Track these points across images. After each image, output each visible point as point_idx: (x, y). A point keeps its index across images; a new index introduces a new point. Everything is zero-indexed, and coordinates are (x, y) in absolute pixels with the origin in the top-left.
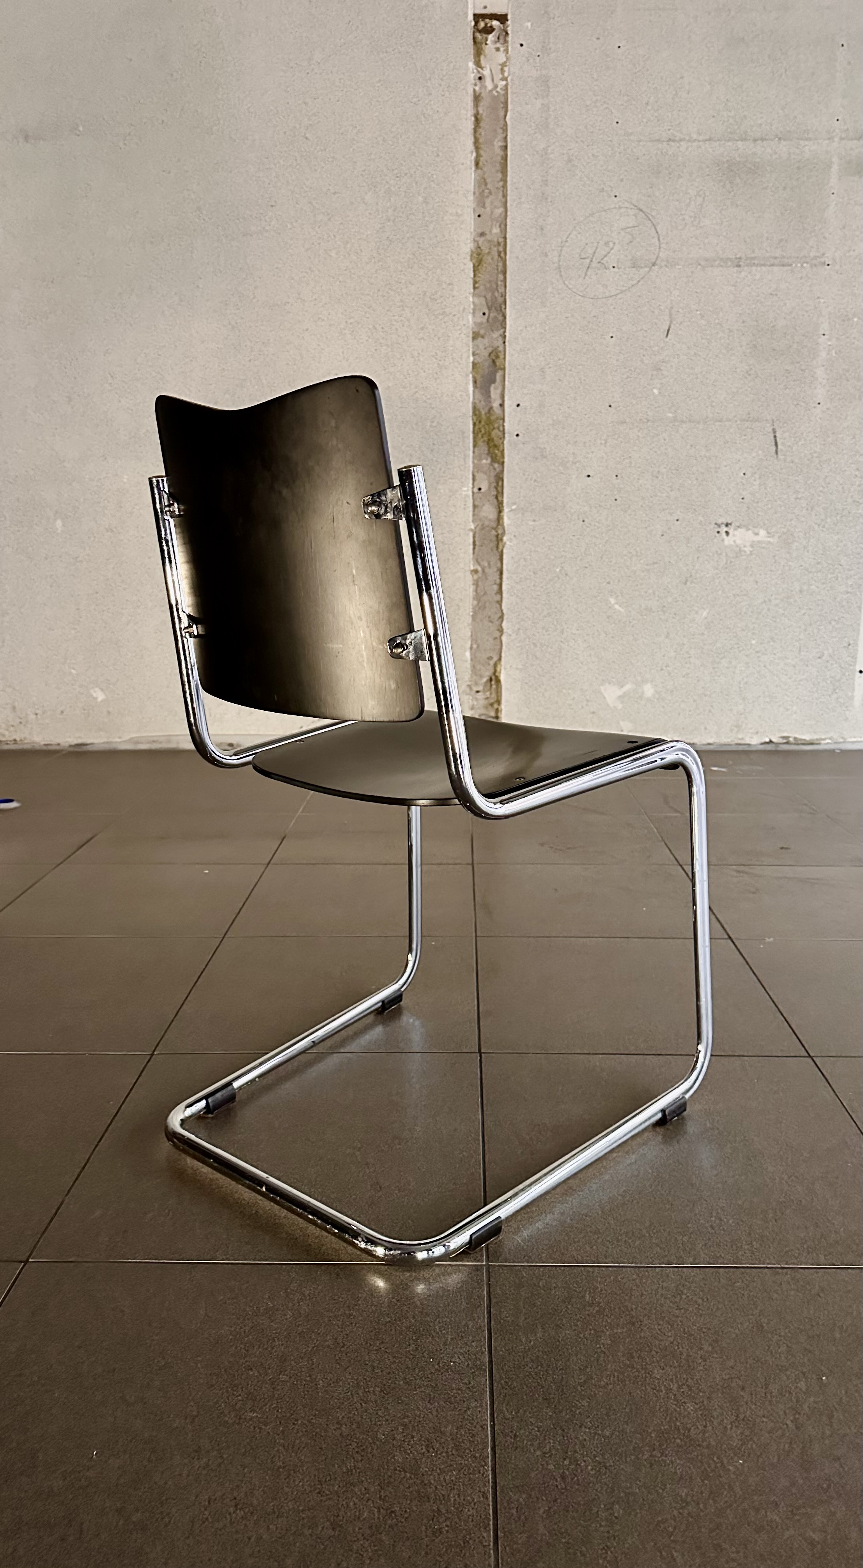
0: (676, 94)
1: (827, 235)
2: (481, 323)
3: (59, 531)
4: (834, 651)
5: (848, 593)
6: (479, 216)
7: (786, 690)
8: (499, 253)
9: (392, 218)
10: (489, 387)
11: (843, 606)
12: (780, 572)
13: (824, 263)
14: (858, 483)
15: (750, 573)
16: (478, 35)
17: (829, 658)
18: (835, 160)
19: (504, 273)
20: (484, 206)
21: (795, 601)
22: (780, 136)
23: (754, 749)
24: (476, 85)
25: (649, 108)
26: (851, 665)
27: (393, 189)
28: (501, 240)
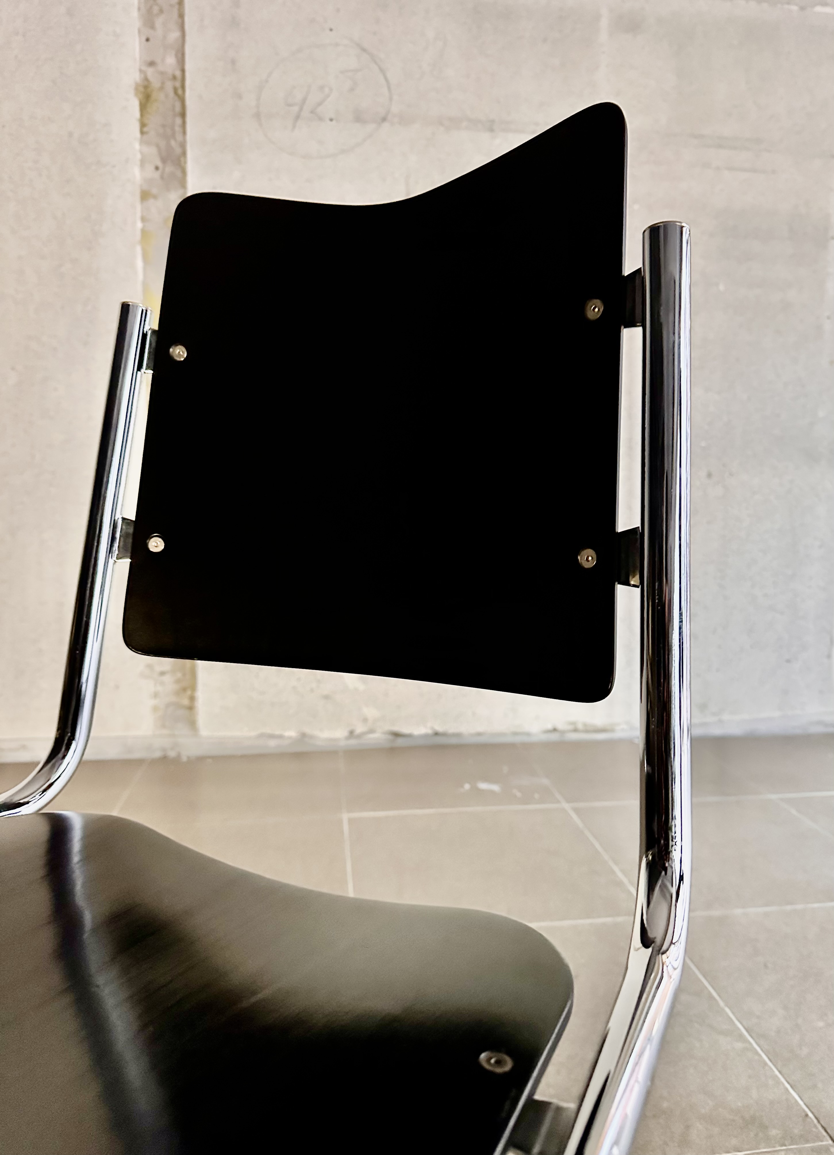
2: (153, 180)
6: (148, 40)
8: (175, 90)
19: (184, 116)
20: (152, 27)
23: (534, 739)
28: (178, 73)
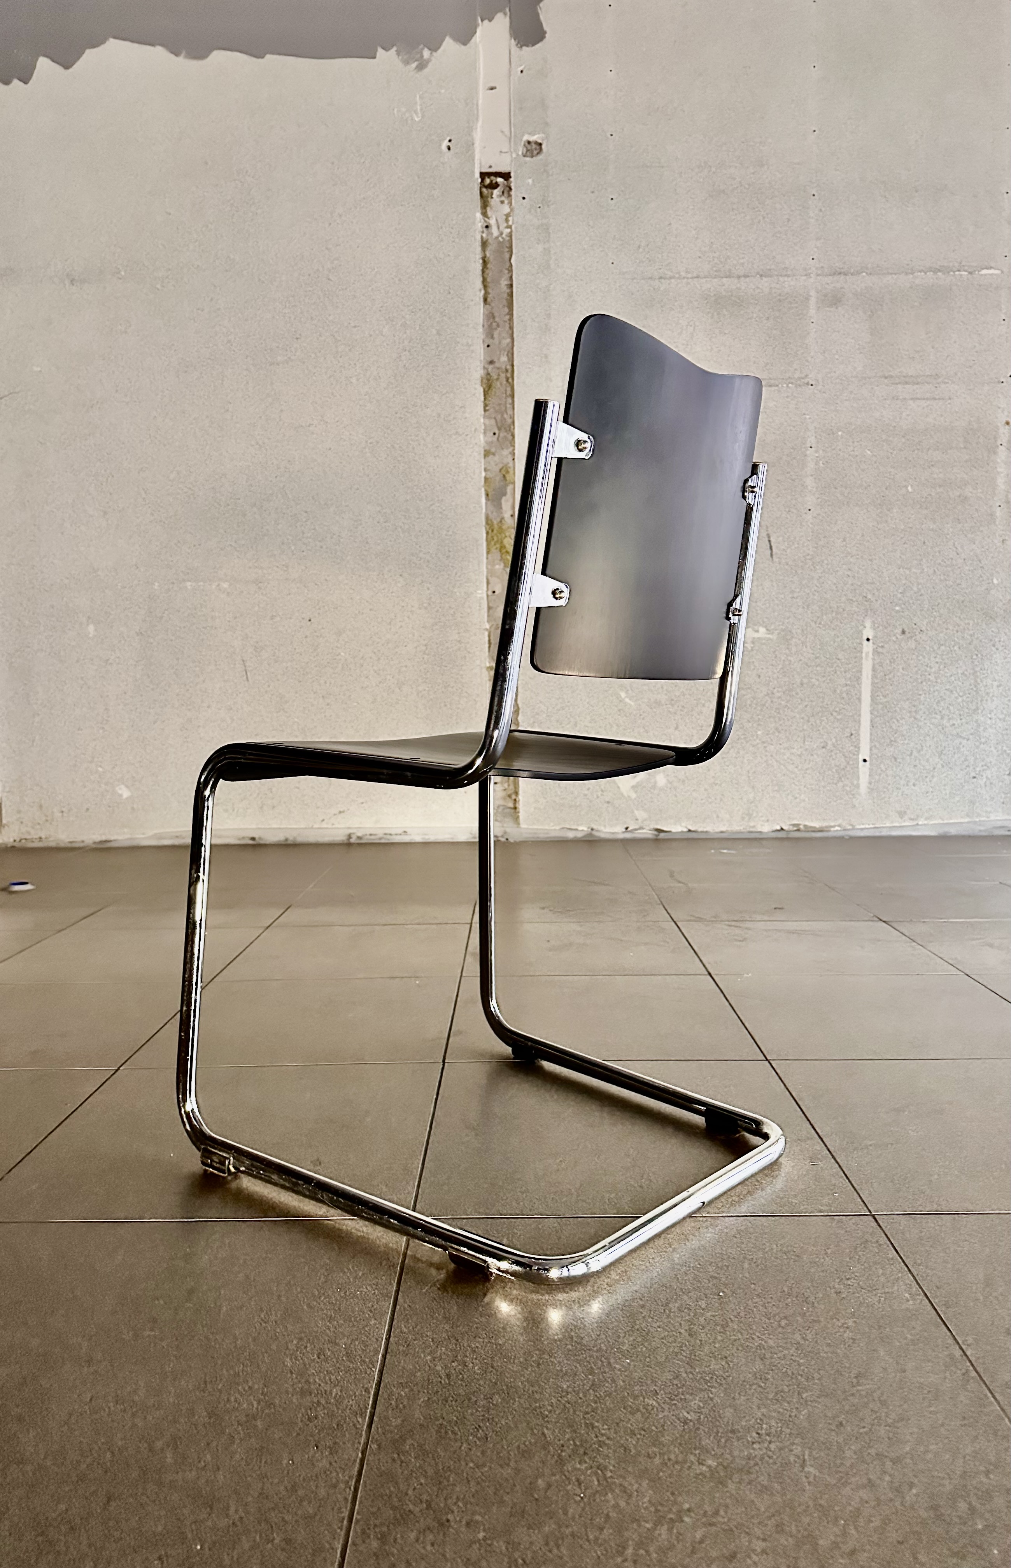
0: (665, 238)
1: (809, 359)
2: (492, 442)
3: (91, 635)
4: (836, 741)
5: (846, 685)
6: (488, 346)
7: (793, 779)
8: (507, 379)
9: (408, 349)
10: (501, 499)
11: (843, 698)
12: (780, 666)
13: (808, 384)
14: (850, 583)
15: (752, 667)
16: (484, 190)
17: (833, 748)
18: (813, 293)
19: (513, 396)
20: (492, 337)
21: (797, 694)
22: (761, 273)
23: (765, 836)
24: (483, 232)
25: (641, 250)
26: (854, 755)
27: (408, 322)
28: (509, 367)
